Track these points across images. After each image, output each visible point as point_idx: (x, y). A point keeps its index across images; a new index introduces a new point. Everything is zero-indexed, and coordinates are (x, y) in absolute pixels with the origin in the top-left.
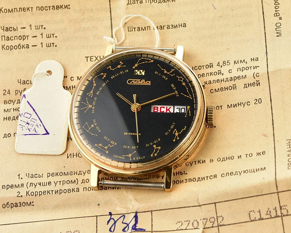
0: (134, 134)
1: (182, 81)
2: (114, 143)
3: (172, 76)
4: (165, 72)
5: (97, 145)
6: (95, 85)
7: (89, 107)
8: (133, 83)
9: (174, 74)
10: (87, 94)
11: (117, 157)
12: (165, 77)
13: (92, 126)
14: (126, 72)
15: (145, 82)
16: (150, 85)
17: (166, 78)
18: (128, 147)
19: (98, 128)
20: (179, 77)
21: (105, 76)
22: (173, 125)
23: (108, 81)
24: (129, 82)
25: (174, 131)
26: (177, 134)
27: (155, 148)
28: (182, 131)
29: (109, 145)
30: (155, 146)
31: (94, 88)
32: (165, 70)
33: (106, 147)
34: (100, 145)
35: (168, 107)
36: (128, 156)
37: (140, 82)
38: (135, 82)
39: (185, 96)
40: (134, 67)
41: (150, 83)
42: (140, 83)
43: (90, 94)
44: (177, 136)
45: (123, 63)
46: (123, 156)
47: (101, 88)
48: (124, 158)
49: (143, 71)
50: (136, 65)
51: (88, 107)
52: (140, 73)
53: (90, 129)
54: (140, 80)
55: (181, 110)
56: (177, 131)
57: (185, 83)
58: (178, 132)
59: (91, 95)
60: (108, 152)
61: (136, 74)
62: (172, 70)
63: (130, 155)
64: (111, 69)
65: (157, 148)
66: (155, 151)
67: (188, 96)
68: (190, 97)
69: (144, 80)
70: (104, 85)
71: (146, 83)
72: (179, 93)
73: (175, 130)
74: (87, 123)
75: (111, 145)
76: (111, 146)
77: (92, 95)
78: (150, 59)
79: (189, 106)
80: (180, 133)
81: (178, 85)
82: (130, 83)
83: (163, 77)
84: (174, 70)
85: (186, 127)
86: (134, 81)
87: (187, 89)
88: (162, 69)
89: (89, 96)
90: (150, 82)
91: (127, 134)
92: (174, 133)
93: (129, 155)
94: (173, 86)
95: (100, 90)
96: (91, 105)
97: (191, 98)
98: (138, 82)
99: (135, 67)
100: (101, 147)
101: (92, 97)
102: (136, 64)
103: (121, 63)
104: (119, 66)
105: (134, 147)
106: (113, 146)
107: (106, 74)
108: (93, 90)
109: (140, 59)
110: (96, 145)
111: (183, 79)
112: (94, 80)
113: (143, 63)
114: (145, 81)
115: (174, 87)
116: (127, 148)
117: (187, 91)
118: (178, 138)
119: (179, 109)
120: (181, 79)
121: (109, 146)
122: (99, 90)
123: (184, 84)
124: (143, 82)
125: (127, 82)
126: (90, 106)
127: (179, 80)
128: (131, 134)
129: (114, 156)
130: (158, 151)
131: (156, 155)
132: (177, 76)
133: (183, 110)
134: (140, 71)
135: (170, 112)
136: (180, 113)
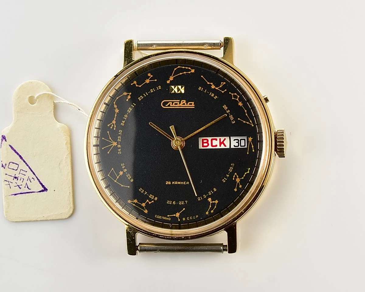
0: (180, 182)
1: (237, 99)
2: (154, 198)
3: (223, 92)
4: (213, 87)
5: (131, 201)
6: (117, 111)
7: (112, 145)
8: (169, 106)
9: (226, 90)
10: (108, 125)
11: (160, 217)
12: (213, 95)
13: (121, 173)
14: (159, 89)
15: (186, 104)
16: (194, 107)
17: (214, 96)
18: (174, 202)
19: (129, 176)
20: (232, 94)
21: (129, 97)
22: (232, 166)
23: (135, 105)
24: (165, 104)
25: (234, 176)
26: (238, 180)
27: (211, 202)
28: (244, 176)
29: (148, 200)
30: (210, 199)
31: (116, 115)
32: (212, 84)
33: (144, 205)
34: (136, 201)
35: (222, 139)
36: (176, 216)
37: (180, 104)
38: (172, 104)
39: (244, 122)
40: (168, 82)
41: (193, 105)
42: (179, 106)
43: (112, 125)
44: (238, 183)
45: (152, 76)
46: (168, 216)
47: (126, 116)
48: (169, 219)
49: (182, 88)
50: (171, 78)
51: (111, 145)
52: (178, 90)
53: (118, 177)
54: (179, 101)
55: (239, 142)
56: (237, 176)
57: (242, 103)
58: (239, 177)
59: (113, 127)
60: (147, 211)
61: (173, 91)
62: (223, 84)
63: (178, 215)
64: (137, 86)
65: (214, 202)
66: (210, 206)
67: (248, 123)
68: (251, 123)
70: (130, 110)
71: (188, 105)
72: (235, 119)
73: (236, 174)
74: (113, 169)
75: (150, 200)
76: (150, 203)
77: (115, 126)
78: (190, 68)
80: (243, 178)
81: (233, 105)
82: (166, 105)
83: (210, 95)
84: (225, 83)
85: (249, 169)
86: (171, 103)
87: (246, 111)
88: (208, 83)
89: (111, 128)
90: (193, 103)
91: (170, 184)
92: (234, 179)
93: (176, 214)
94: (225, 107)
95: (126, 119)
96: (115, 142)
97: (253, 126)
98: (177, 104)
99: (170, 81)
100: (136, 204)
101: (115, 129)
102: (171, 76)
103: (150, 76)
104: (148, 81)
105: (181, 203)
106: (153, 201)
107: (130, 94)
108: (115, 119)
109: (175, 69)
110: (129, 201)
111: (238, 96)
112: (114, 103)
113: (181, 74)
114: (186, 102)
115: (227, 110)
116: (172, 205)
117: (246, 115)
118: (240, 186)
119: (237, 141)
120: (235, 97)
121: (148, 202)
122: (124, 118)
123: (240, 104)
124: (184, 104)
125: (162, 105)
126: (115, 144)
127: (233, 98)
128: (175, 183)
129: (156, 216)
130: (215, 207)
131: (212, 211)
132: (230, 93)
133: (243, 142)
134: (178, 86)
135: (225, 146)
136: (239, 147)
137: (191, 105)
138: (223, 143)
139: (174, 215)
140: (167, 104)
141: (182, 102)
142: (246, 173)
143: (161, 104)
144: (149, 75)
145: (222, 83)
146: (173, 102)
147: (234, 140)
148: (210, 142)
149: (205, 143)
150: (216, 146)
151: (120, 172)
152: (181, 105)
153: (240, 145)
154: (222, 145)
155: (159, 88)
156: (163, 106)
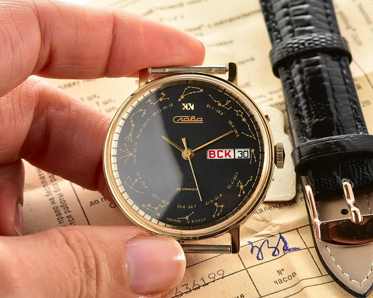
0: (189, 189)
1: (241, 116)
2: (166, 202)
3: (228, 109)
4: (220, 104)
5: (145, 206)
6: (133, 125)
7: (129, 156)
8: (180, 121)
9: (231, 107)
10: (125, 138)
11: (171, 220)
12: (219, 112)
13: (136, 180)
14: (171, 106)
15: (195, 119)
16: (202, 122)
17: (221, 113)
18: (183, 207)
19: (143, 183)
20: (237, 111)
21: (144, 113)
22: (236, 175)
23: (150, 120)
24: (176, 119)
25: (238, 184)
26: (242, 187)
27: (217, 206)
28: (247, 183)
29: (160, 205)
30: (216, 204)
31: (132, 129)
32: (219, 102)
33: (156, 208)
34: (149, 205)
37: (190, 119)
38: (183, 120)
39: (247, 135)
41: (201, 121)
42: (189, 121)
43: (129, 138)
44: (242, 189)
45: (165, 95)
46: (179, 219)
47: (141, 130)
48: (180, 221)
49: (191, 105)
50: (182, 97)
52: (189, 107)
53: (133, 184)
54: (189, 117)
55: (243, 154)
56: (241, 184)
57: (245, 119)
59: (130, 140)
60: (160, 214)
61: (184, 108)
62: (228, 102)
63: (187, 218)
64: (151, 103)
65: (220, 206)
66: (217, 210)
67: (251, 136)
68: (253, 136)
69: (194, 117)
70: (145, 125)
71: (197, 120)
72: (239, 133)
73: (240, 181)
74: (129, 177)
75: (162, 204)
76: (162, 207)
77: (131, 139)
78: (199, 88)
79: (254, 149)
80: (246, 185)
83: (217, 111)
84: (230, 101)
85: (252, 177)
86: (182, 118)
87: (249, 126)
88: (215, 101)
89: (128, 140)
90: (202, 119)
91: (181, 190)
92: (238, 186)
93: (185, 217)
94: (230, 122)
95: (141, 132)
96: (131, 153)
97: (255, 139)
98: (187, 120)
99: (181, 99)
100: (150, 208)
102: (182, 95)
103: (163, 95)
104: (161, 99)
105: (191, 207)
106: (165, 206)
107: (145, 110)
108: (131, 133)
109: (186, 89)
110: (143, 206)
111: (242, 113)
112: (131, 118)
113: (191, 93)
115: (232, 125)
116: (182, 209)
117: (249, 129)
118: (244, 193)
119: (241, 153)
120: (239, 113)
123: (244, 120)
124: (194, 120)
125: (174, 120)
126: (131, 155)
127: (237, 115)
128: (185, 190)
129: (168, 219)
130: (221, 211)
131: (218, 215)
132: (235, 110)
133: (246, 153)
134: (188, 104)
135: (230, 157)
136: (243, 158)
137: (200, 121)
138: (228, 154)
139: (184, 218)
140: (178, 120)
141: (191, 118)
142: (249, 181)
143: (173, 120)
144: (162, 94)
145: (227, 101)
146: (183, 118)
147: (238, 152)
148: (216, 154)
149: (212, 154)
150: (222, 157)
152: (191, 120)
153: (243, 156)
156: (175, 121)
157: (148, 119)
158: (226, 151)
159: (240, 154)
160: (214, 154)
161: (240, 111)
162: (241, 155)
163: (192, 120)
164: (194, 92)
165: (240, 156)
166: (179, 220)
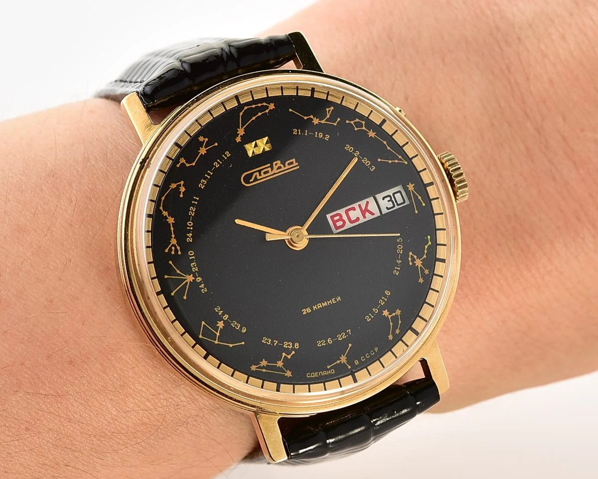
0: (326, 302)
1: (364, 128)
2: (293, 345)
3: (335, 124)
4: (316, 121)
5: (256, 367)
6: (171, 220)
7: (187, 283)
8: (256, 179)
9: (339, 119)
10: (167, 251)
11: (315, 375)
12: (321, 136)
13: (221, 325)
14: (228, 158)
15: (282, 166)
16: (298, 167)
17: (324, 136)
18: (328, 341)
19: (236, 325)
20: (352, 122)
21: (183, 189)
22: (399, 243)
23: (198, 199)
24: (247, 179)
25: (410, 259)
26: (418, 263)
27: (390, 317)
28: (426, 252)
29: (284, 354)
30: (386, 313)
31: (172, 229)
32: (312, 117)
33: (280, 364)
34: (264, 363)
35: (363, 203)
36: (341, 362)
37: (272, 169)
38: (260, 175)
39: (390, 162)
40: (238, 140)
41: (295, 164)
42: (272, 174)
43: (173, 248)
44: (421, 267)
45: (207, 140)
46: (329, 367)
47: (190, 224)
48: (333, 372)
50: (241, 132)
51: (184, 283)
52: (259, 147)
53: (218, 334)
54: (269, 165)
55: (393, 199)
56: (415, 257)
57: (373, 132)
58: (419, 257)
59: (176, 250)
60: (290, 373)
62: (329, 111)
63: (343, 359)
64: (188, 165)
65: (394, 314)
66: (391, 324)
67: (396, 161)
68: (401, 160)
69: (279, 162)
70: (192, 211)
71: (287, 167)
72: (374, 162)
73: (411, 253)
74: (203, 323)
75: (288, 351)
76: (289, 357)
77: (178, 248)
78: (264, 104)
79: (412, 184)
80: (425, 256)
81: (360, 139)
82: (251, 181)
83: (316, 136)
84: (332, 108)
85: (429, 237)
86: (257, 173)
87: (385, 143)
88: (306, 118)
89: (173, 253)
90: (294, 160)
91: (310, 311)
92: (411, 264)
93: (340, 359)
94: (349, 148)
95: (192, 228)
96: (190, 275)
97: (406, 163)
99: (241, 136)
100: (267, 367)
101: (180, 253)
102: (239, 128)
103: (204, 141)
104: (203, 151)
105: (342, 337)
106: (293, 352)
107: (182, 183)
108: (173, 236)
109: (241, 114)
110: (254, 368)
111: (363, 123)
112: (161, 208)
113: (254, 118)
114: (281, 163)
115: (354, 151)
116: (328, 345)
117: (389, 148)
118: (427, 272)
119: (389, 198)
120: (359, 125)
121: (285, 356)
122: (188, 228)
123: (372, 134)
124: (280, 168)
125: (243, 183)
126: (190, 278)
127: (356, 129)
128: (319, 307)
129: (309, 375)
130: (400, 322)
131: (398, 331)
132: (347, 122)
133: (398, 196)
135: (372, 214)
136: (397, 207)
137: (293, 165)
138: (367, 210)
139: (338, 362)
140: (251, 179)
141: (274, 165)
142: (426, 247)
143: (241, 182)
144: (201, 139)
145: (327, 110)
146: (260, 171)
147: (383, 199)
148: (345, 217)
149: (338, 221)
150: (358, 219)
151: (218, 323)
152: (275, 171)
153: (396, 204)
154: (367, 214)
155: (228, 156)
156: (246, 183)
157: (195, 198)
158: (360, 206)
159: (389, 201)
160: (341, 219)
161: (357, 120)
162: (391, 202)
163: (277, 169)
164: (260, 114)
165: (390, 205)
166: (330, 369)
